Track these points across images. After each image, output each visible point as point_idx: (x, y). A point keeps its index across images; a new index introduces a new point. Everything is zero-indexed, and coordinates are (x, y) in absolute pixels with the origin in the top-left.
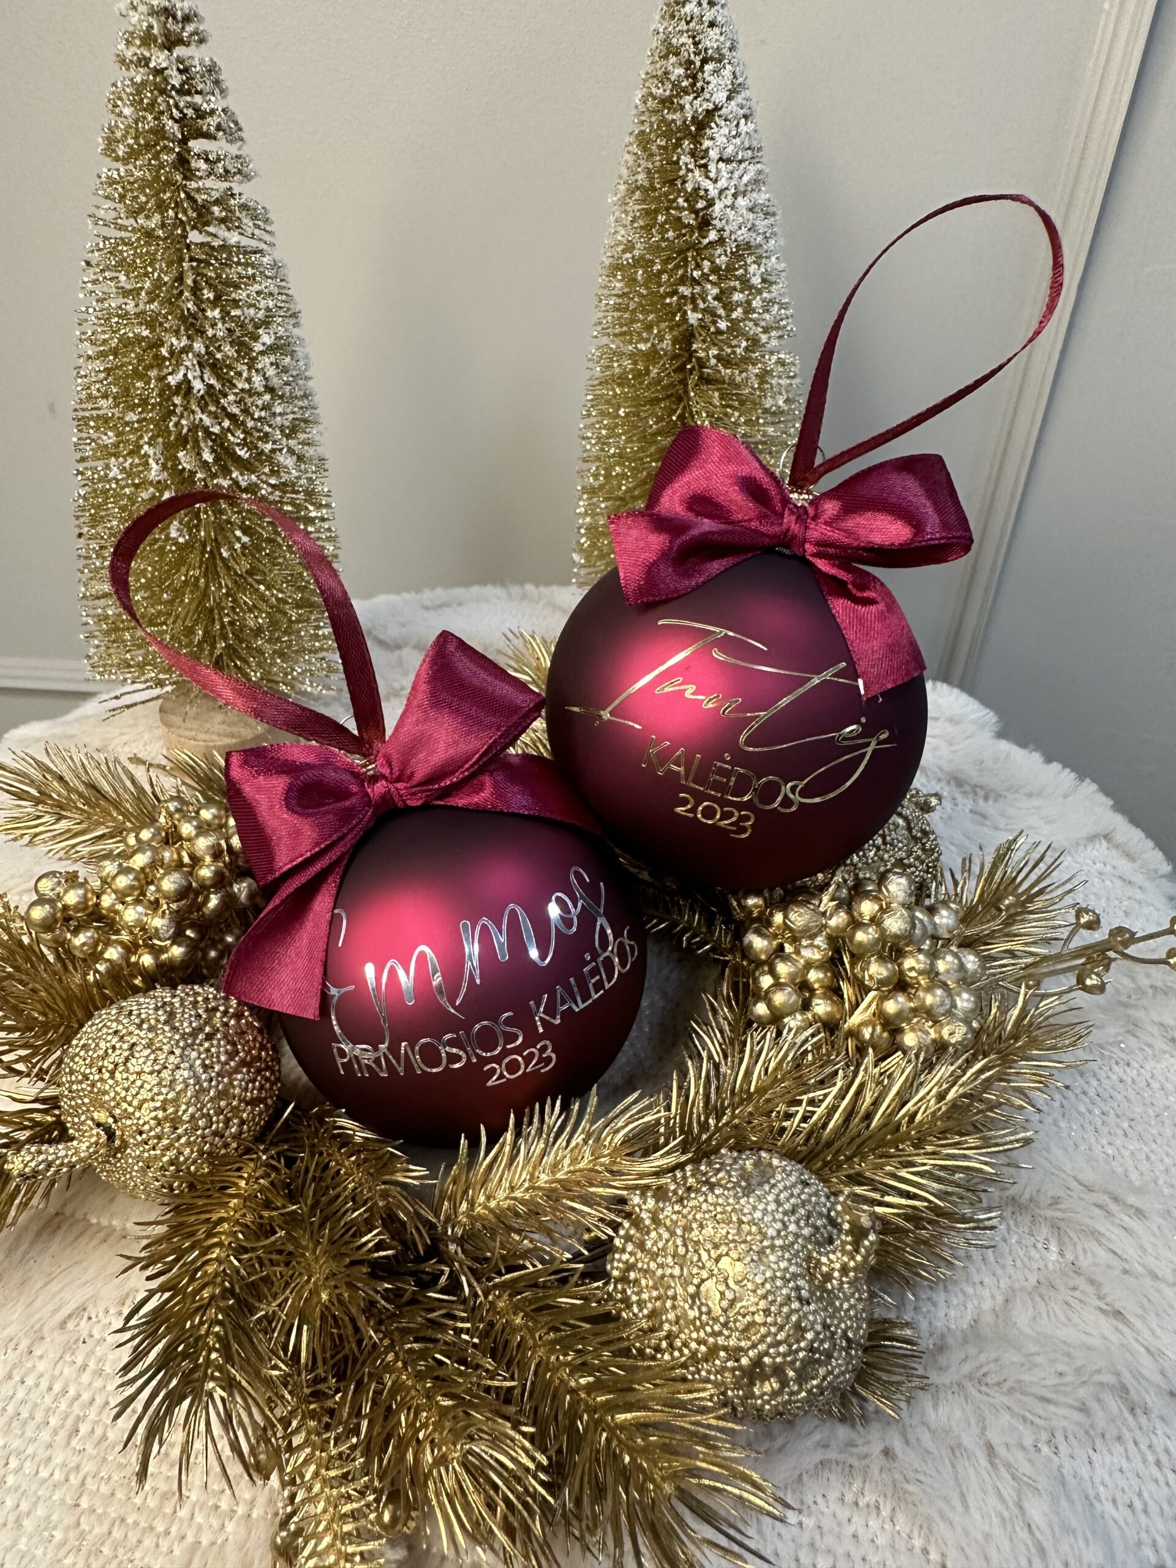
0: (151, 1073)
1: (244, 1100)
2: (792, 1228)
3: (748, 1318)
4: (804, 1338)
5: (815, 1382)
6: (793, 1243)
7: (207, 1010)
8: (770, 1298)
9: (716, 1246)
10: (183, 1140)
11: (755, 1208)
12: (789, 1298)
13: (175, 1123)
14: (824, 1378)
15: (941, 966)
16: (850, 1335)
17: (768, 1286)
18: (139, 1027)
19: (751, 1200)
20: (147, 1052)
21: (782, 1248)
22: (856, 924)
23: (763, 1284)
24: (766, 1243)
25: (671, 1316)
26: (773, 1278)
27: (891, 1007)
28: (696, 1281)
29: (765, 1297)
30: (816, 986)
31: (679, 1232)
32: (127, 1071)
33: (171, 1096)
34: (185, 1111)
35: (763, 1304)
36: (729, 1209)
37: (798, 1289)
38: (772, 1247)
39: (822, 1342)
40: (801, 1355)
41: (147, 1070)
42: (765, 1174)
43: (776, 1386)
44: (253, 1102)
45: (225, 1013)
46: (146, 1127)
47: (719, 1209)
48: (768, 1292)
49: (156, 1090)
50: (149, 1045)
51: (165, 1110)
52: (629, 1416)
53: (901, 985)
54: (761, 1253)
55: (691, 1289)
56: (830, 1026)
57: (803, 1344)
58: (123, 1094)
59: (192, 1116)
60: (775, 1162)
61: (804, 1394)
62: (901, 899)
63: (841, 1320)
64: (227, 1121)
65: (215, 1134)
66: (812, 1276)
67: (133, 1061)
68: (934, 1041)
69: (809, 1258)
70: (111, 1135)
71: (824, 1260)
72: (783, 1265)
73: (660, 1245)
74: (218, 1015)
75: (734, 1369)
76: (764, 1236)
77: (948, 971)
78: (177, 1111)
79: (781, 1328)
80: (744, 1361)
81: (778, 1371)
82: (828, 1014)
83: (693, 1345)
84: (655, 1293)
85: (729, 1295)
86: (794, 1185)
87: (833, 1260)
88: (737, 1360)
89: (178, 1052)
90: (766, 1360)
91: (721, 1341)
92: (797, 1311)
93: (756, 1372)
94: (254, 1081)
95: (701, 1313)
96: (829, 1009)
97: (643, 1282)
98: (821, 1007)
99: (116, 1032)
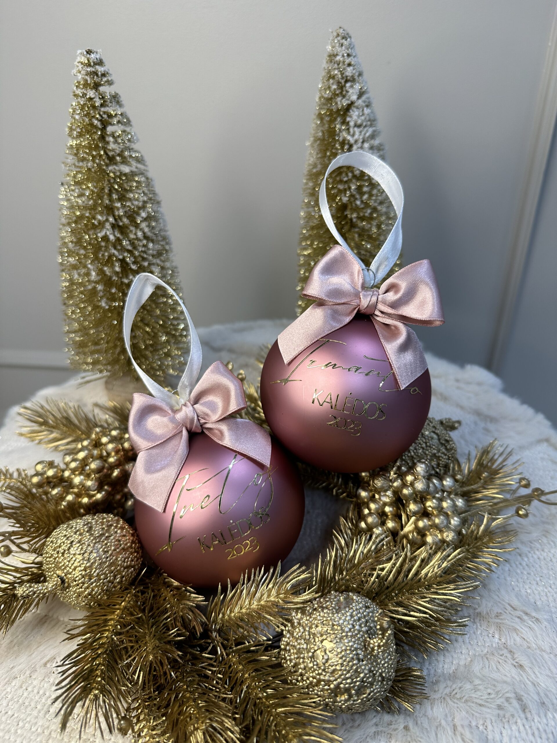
0: (80, 554)
1: (123, 566)
2: (357, 627)
3: (334, 667)
4: (359, 677)
5: (365, 696)
6: (357, 634)
7: (108, 526)
8: (344, 659)
9: (322, 636)
10: (94, 584)
11: (340, 619)
12: (352, 658)
13: (90, 577)
14: (369, 694)
15: (445, 505)
16: (384, 675)
17: (343, 653)
18: (75, 533)
19: (339, 615)
20: (78, 545)
21: (351, 636)
22: (404, 485)
23: (341, 652)
24: (344, 634)
25: (302, 666)
26: (346, 650)
27: (421, 524)
28: (312, 651)
29: (341, 658)
30: (389, 514)
31: (307, 629)
32: (69, 553)
33: (88, 565)
34: (95, 572)
35: (340, 661)
36: (329, 619)
37: (357, 654)
38: (347, 636)
39: (368, 678)
40: (358, 683)
41: (78, 552)
42: (349, 602)
43: (346, 697)
44: (128, 567)
45: (116, 527)
46: (77, 579)
47: (325, 619)
48: (343, 656)
49: (81, 562)
50: (79, 542)
51: (86, 571)
52: (283, 709)
53: (425, 514)
54: (341, 638)
55: (310, 654)
56: (394, 534)
57: (358, 679)
58: (67, 563)
59: (98, 574)
60: (355, 597)
61: (360, 701)
62: (422, 474)
63: (379, 668)
64: (115, 577)
65: (109, 582)
66: (366, 649)
67: (72, 549)
68: (440, 540)
69: (365, 641)
70: (63, 581)
71: (372, 641)
72: (350, 644)
73: (299, 634)
74: (113, 528)
75: (327, 690)
76: (343, 631)
77: (447, 507)
78: (91, 572)
79: (348, 672)
80: (332, 686)
81: (347, 690)
82: (393, 527)
83: (311, 679)
84: (296, 656)
85: (326, 657)
86: (361, 608)
87: (375, 642)
88: (329, 686)
89: (92, 545)
90: (342, 686)
91: (322, 677)
92: (356, 664)
93: (336, 691)
94: (128, 558)
95: (314, 665)
96: (393, 525)
97: (292, 651)
98: (390, 524)
99: (65, 536)
